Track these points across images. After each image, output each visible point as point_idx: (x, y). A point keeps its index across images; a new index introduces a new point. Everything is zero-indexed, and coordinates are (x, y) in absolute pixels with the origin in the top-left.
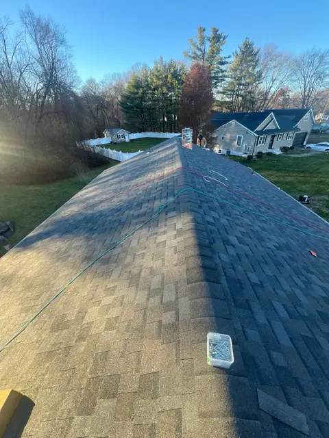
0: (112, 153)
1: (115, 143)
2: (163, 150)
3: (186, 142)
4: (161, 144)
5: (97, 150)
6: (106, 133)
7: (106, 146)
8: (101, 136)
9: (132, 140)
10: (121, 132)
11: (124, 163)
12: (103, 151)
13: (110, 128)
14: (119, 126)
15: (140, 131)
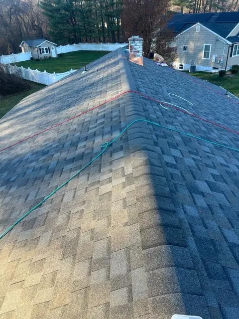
0: (34, 74)
1: (38, 60)
2: (104, 67)
3: (135, 56)
4: (101, 59)
5: (12, 70)
6: (24, 46)
7: (25, 64)
8: (18, 51)
9: (61, 56)
10: (44, 44)
11: (50, 87)
12: (20, 71)
13: (29, 39)
14: (41, 36)
15: (72, 42)
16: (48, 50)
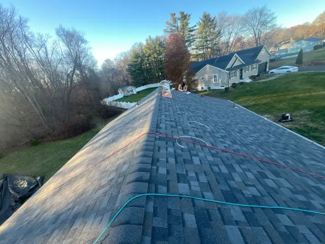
1: (127, 96)
3: (165, 92)
6: (120, 91)
8: (117, 93)
9: (138, 92)
16: (132, 91)
